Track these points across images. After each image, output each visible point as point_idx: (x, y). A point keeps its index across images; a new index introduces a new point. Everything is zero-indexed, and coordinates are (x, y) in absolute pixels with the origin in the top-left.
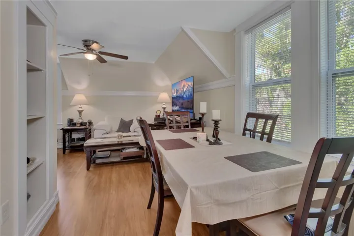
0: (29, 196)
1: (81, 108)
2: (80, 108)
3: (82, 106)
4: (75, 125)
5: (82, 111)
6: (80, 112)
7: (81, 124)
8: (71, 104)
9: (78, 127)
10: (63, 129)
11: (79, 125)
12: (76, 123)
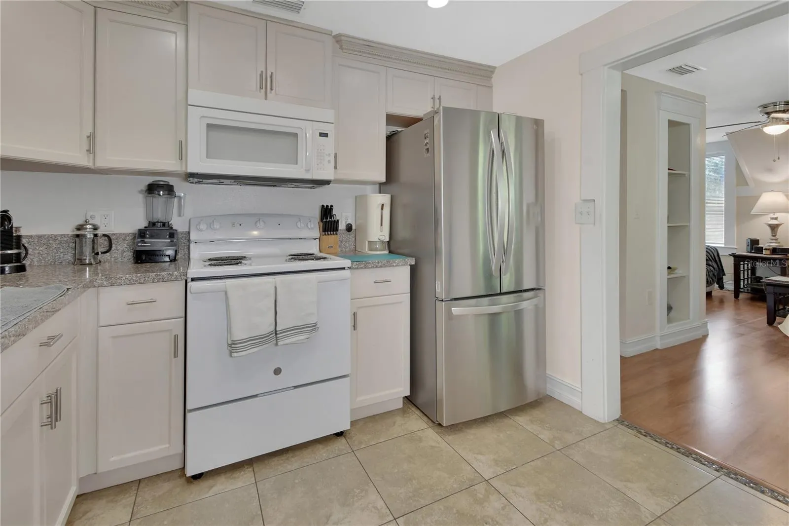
0: (670, 308)
1: (776, 219)
2: (772, 219)
3: (777, 215)
4: (760, 250)
5: (777, 226)
6: (774, 228)
7: (774, 251)
8: (753, 212)
9: (766, 254)
10: (734, 255)
11: (768, 252)
12: (762, 248)
